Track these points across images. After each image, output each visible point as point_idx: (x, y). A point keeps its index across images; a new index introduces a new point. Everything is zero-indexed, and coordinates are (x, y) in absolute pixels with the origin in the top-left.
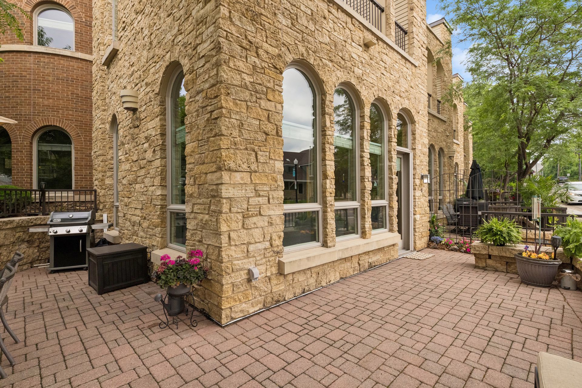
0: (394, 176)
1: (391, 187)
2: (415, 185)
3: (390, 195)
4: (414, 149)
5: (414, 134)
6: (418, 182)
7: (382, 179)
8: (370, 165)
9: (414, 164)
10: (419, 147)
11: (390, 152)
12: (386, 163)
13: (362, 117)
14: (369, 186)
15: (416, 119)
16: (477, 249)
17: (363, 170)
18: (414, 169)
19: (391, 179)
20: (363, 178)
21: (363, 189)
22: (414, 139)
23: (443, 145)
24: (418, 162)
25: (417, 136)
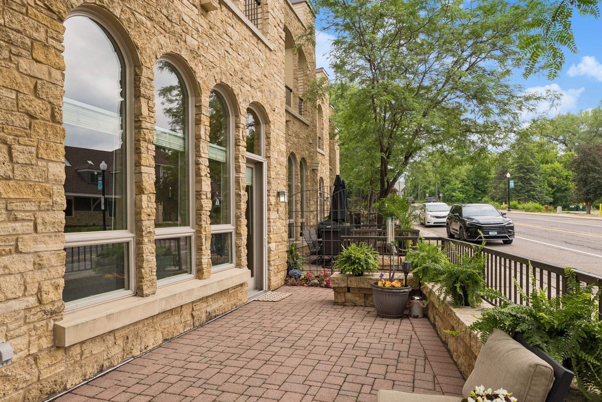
0: (243, 192)
1: (238, 207)
2: (269, 204)
3: (238, 218)
4: (268, 157)
5: (268, 138)
6: (273, 200)
7: (227, 196)
8: (209, 175)
9: (269, 177)
10: (274, 155)
11: (237, 159)
12: (233, 174)
13: (198, 107)
14: (207, 205)
15: (271, 117)
16: (336, 281)
17: (199, 182)
18: (269, 183)
19: (238, 195)
20: (198, 194)
21: (199, 209)
22: (269, 144)
23: (306, 154)
24: (273, 174)
25: (272, 140)
